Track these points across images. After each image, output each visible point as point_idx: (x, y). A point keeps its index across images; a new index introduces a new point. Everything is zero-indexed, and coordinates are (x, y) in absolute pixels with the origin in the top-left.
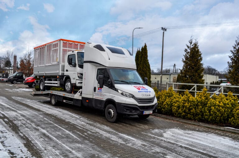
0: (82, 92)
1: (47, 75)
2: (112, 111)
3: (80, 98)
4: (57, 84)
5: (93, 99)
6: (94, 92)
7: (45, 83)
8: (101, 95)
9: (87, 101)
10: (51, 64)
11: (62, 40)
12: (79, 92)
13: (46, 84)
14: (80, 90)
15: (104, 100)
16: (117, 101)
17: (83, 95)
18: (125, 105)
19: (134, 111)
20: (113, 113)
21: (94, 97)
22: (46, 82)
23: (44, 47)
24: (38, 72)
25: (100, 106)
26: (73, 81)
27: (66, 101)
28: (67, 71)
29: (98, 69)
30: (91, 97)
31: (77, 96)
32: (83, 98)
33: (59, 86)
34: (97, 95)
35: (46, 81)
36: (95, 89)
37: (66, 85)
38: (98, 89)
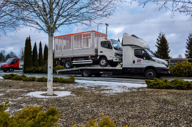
1: (74, 56)
2: (152, 73)
3: (121, 68)
4: (90, 62)
5: (133, 68)
6: (133, 64)
7: (73, 62)
8: (140, 65)
9: (128, 69)
10: (82, 48)
11: (94, 31)
12: (120, 65)
13: (73, 63)
14: (121, 63)
15: (145, 67)
16: (155, 67)
17: (123, 66)
18: (162, 68)
20: (152, 74)
22: (73, 61)
23: (71, 36)
24: (63, 55)
25: (140, 71)
26: (109, 59)
27: (103, 72)
28: (101, 52)
29: (135, 50)
30: (131, 67)
31: (118, 67)
32: (123, 68)
33: (92, 63)
34: (137, 65)
36: (134, 62)
37: (101, 61)
38: (138, 61)
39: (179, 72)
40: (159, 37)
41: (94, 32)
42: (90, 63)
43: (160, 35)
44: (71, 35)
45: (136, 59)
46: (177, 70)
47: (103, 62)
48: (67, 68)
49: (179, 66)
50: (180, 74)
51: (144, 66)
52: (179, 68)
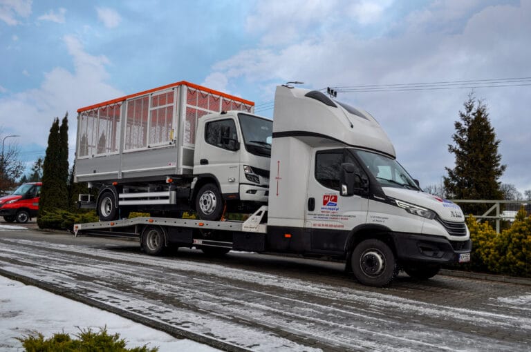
0: (266, 212)
1: (125, 177)
2: (379, 257)
3: (262, 229)
4: (166, 198)
5: (305, 229)
6: (308, 212)
7: (121, 199)
8: (335, 217)
9: (287, 236)
10: (146, 148)
11: (187, 84)
12: (259, 214)
13: (121, 203)
14: (263, 209)
15: (351, 228)
16: (394, 229)
17: (271, 222)
18: (424, 238)
19: (441, 254)
20: (381, 261)
21: (310, 225)
22: (121, 196)
23: (119, 106)
24: (95, 172)
25: (332, 246)
26: (226, 189)
27: (203, 242)
28: (204, 162)
29: (318, 153)
30: (299, 224)
31: (252, 224)
32: (269, 228)
33: (173, 203)
34: (321, 217)
35: (122, 193)
36: (311, 204)
37: (202, 199)
38: (325, 203)
39: (523, 258)
40: (462, 116)
41: (185, 87)
42: (167, 202)
43: (470, 108)
44: (121, 103)
45: (320, 192)
46: (510, 246)
47: (205, 202)
48: (104, 219)
49: (520, 231)
50: (523, 264)
51: (349, 226)
52: (520, 239)
